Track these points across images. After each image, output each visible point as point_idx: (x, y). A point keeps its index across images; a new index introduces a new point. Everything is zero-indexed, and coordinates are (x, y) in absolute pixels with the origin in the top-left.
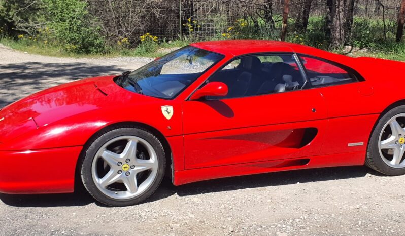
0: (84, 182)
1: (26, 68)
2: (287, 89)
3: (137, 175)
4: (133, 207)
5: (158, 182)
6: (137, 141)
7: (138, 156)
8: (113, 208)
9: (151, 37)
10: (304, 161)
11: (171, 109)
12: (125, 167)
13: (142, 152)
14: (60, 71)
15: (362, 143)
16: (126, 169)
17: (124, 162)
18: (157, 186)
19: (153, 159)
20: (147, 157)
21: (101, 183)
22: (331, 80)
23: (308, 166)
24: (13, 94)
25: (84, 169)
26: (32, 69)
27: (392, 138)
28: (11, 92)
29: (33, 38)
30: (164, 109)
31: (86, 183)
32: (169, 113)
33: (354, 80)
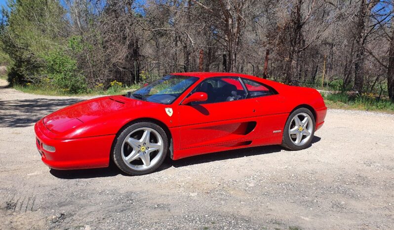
0: (115, 159)
1: (38, 102)
2: (235, 99)
3: (150, 154)
4: (148, 175)
5: (164, 158)
6: (150, 131)
7: (150, 142)
8: (135, 176)
9: (117, 82)
10: (249, 143)
11: (171, 110)
12: (143, 149)
13: (153, 139)
14: (62, 103)
15: (280, 131)
16: (143, 150)
17: (142, 145)
18: (163, 160)
19: (160, 143)
20: (156, 141)
21: (127, 159)
22: (260, 94)
23: (252, 145)
24: (36, 115)
25: (116, 150)
26: (43, 102)
27: (296, 128)
28: (33, 114)
29: (37, 85)
30: (167, 110)
31: (117, 160)
32: (170, 112)
33: (273, 94)
